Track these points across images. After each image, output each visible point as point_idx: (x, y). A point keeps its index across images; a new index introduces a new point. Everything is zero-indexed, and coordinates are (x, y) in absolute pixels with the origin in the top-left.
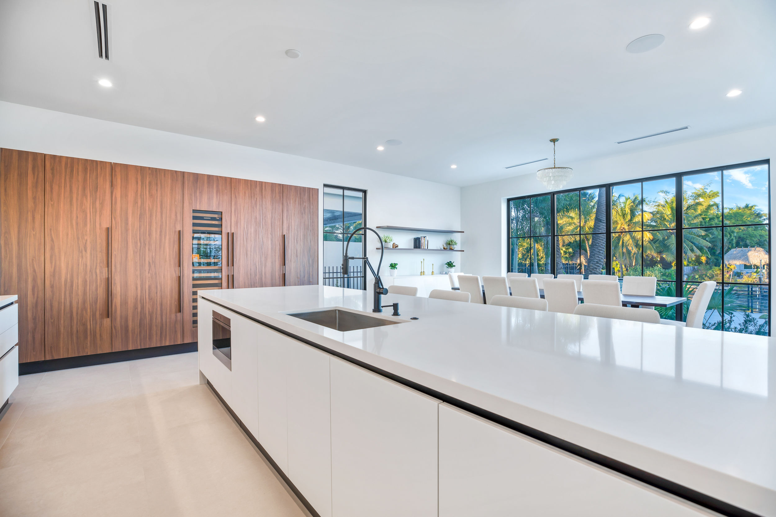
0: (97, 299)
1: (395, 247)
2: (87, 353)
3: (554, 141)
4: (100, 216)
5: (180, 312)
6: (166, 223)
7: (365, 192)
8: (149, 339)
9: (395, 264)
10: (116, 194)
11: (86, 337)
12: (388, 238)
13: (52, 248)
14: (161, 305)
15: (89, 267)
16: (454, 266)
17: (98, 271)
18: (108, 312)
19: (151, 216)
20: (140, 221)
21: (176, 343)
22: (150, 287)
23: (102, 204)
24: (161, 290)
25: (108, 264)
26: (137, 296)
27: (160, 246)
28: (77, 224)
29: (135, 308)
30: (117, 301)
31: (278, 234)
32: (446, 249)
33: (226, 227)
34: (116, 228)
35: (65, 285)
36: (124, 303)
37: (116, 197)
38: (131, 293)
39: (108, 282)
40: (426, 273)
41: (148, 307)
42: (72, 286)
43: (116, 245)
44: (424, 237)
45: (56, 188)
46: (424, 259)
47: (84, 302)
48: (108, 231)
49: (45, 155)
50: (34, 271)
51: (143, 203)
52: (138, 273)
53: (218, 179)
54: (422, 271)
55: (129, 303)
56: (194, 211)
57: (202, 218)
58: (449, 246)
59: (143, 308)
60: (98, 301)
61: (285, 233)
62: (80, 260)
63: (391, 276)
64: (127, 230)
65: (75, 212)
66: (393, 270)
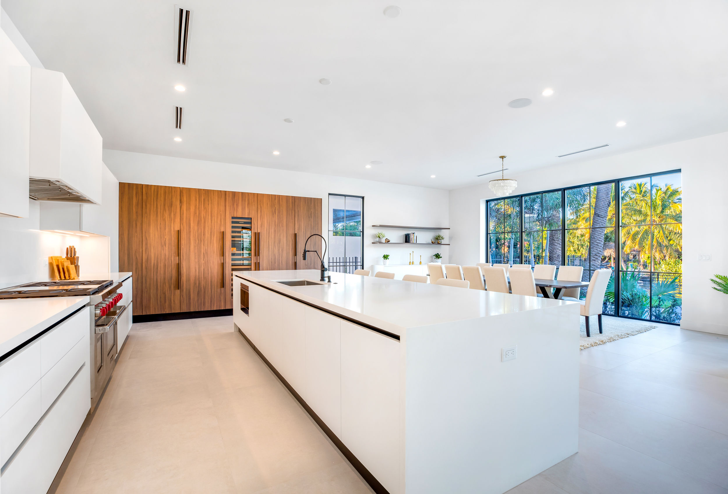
0: (172, 277)
1: (388, 241)
2: (166, 312)
3: (502, 157)
4: (174, 223)
5: (223, 287)
6: (214, 227)
7: (363, 198)
8: (203, 305)
9: (387, 255)
10: (183, 208)
11: (165, 302)
12: (381, 235)
13: (146, 244)
14: (211, 282)
15: (167, 256)
16: (441, 257)
17: (173, 259)
18: (178, 285)
19: (205, 222)
20: (198, 226)
21: (221, 309)
22: (204, 270)
23: (175, 215)
24: (211, 272)
25: (179, 254)
26: (196, 276)
27: (211, 243)
28: (160, 228)
29: (195, 284)
30: (184, 278)
31: (291, 232)
32: (434, 243)
33: (254, 229)
34: (183, 231)
35: (154, 267)
36: (188, 280)
37: (183, 210)
38: (192, 274)
39: (179, 267)
40: (415, 263)
41: (203, 283)
42: (157, 268)
43: (183, 242)
44: (413, 234)
45: (148, 206)
46: (413, 252)
47: (164, 279)
48: (179, 232)
49: (142, 185)
50: (137, 258)
51: (200, 214)
52: (197, 260)
53: (248, 195)
54: (411, 261)
55: (191, 280)
56: (233, 218)
57: (238, 223)
58: (437, 241)
59: (199, 284)
60: (173, 278)
61: (296, 232)
62: (162, 252)
63: (384, 265)
64: (190, 232)
65: (159, 221)
66: (385, 260)
